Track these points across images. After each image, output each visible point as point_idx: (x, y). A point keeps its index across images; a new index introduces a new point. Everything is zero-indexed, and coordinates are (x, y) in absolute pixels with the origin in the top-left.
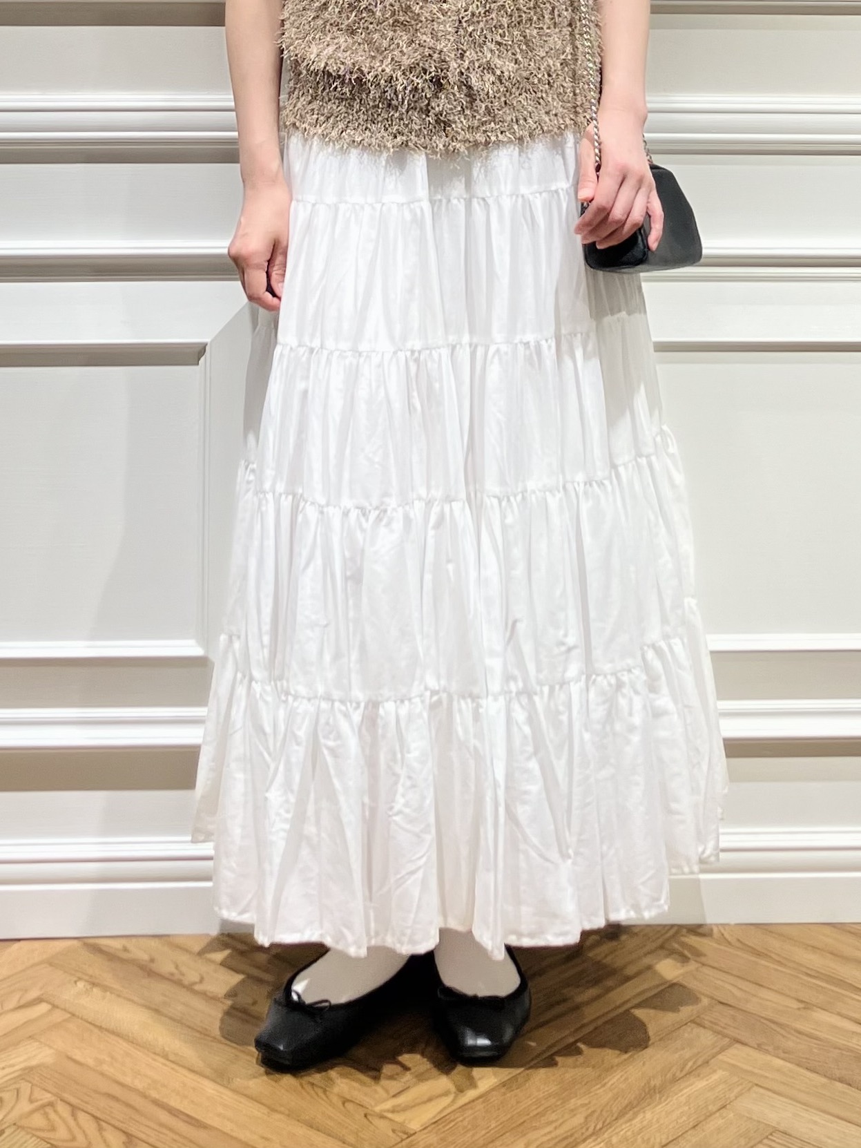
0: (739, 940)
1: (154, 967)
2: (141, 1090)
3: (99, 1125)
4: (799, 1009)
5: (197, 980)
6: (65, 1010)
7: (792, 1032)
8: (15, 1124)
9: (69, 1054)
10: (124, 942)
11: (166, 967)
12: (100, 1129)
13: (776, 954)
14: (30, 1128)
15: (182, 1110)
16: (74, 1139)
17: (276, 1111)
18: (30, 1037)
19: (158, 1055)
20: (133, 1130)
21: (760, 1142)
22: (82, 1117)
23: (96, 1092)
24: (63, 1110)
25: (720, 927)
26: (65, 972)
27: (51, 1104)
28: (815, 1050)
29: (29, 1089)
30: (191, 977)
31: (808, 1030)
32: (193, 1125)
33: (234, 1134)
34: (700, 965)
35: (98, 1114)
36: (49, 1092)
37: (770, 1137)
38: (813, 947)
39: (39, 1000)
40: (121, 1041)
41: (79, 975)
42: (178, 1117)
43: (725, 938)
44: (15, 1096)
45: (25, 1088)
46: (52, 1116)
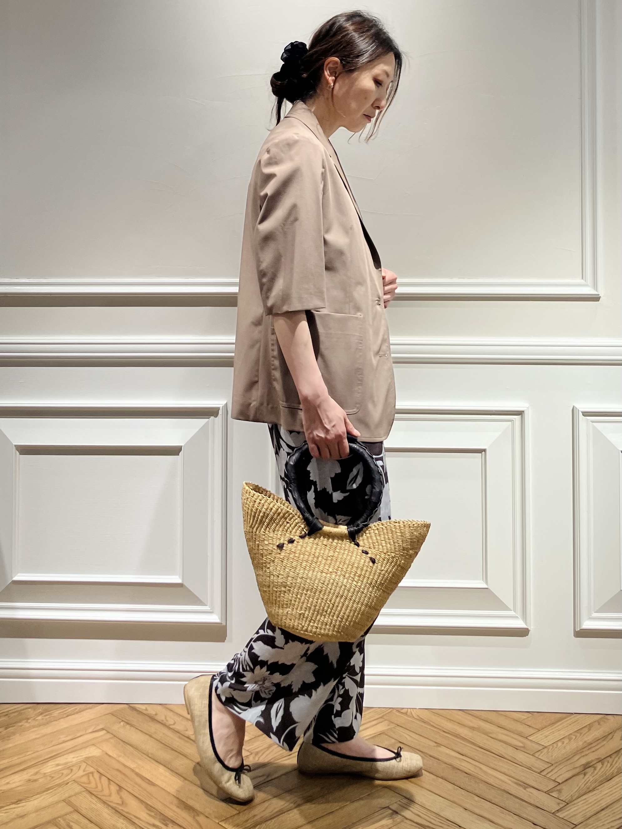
0: (418, 716)
1: (156, 718)
2: (133, 769)
3: (109, 782)
4: (435, 746)
5: (173, 723)
6: (112, 734)
7: (427, 755)
8: (74, 780)
9: (107, 752)
10: (146, 706)
11: (161, 718)
12: (109, 784)
13: (432, 722)
14: (80, 782)
15: (147, 778)
16: (97, 787)
17: (186, 779)
18: (93, 744)
19: (145, 754)
20: (123, 785)
21: (396, 803)
22: (103, 778)
23: (113, 768)
24: (97, 775)
25: (412, 710)
26: (117, 717)
27: (92, 773)
28: (435, 764)
29: (85, 766)
30: (171, 722)
31: (435, 755)
32: (149, 784)
33: (166, 789)
34: (396, 725)
35: (110, 778)
36: (93, 768)
37: (401, 801)
38: (451, 720)
39: (103, 729)
40: (131, 747)
41: (124, 719)
42: (143, 780)
43: (412, 715)
44: (78, 769)
45: (84, 765)
46: (91, 777)
